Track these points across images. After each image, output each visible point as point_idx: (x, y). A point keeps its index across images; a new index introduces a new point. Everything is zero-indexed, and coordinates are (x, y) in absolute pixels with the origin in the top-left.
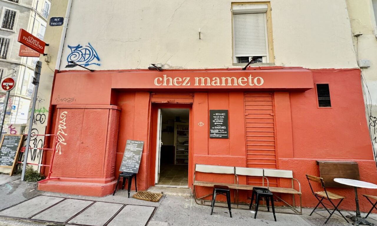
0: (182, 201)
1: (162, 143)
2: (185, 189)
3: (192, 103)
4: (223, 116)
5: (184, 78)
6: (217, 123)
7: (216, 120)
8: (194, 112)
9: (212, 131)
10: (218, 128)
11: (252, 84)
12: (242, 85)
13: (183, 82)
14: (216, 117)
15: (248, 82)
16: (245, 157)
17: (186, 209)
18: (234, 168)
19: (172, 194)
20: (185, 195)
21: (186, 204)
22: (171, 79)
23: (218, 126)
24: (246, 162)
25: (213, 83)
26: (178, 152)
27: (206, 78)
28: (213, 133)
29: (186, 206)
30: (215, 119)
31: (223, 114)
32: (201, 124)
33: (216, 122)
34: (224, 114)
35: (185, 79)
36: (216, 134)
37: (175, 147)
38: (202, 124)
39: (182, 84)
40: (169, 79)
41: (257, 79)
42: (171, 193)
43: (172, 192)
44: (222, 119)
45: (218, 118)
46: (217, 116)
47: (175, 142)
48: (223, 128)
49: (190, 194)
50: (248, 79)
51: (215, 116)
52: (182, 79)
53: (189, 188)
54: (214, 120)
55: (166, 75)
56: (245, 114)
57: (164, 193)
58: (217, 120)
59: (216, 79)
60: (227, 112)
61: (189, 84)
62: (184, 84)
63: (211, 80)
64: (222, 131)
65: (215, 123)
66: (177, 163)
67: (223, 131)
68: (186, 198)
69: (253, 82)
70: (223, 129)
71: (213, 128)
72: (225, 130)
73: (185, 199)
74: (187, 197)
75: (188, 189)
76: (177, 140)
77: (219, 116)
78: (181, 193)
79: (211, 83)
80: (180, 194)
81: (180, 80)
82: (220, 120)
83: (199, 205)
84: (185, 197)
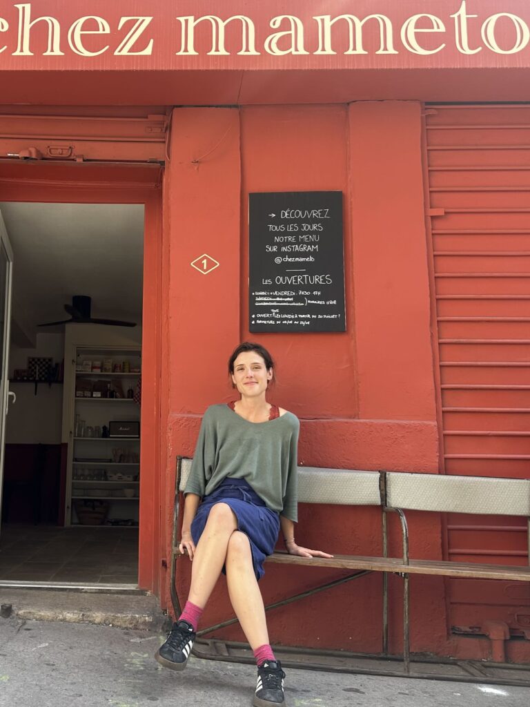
0: (111, 643)
1: (11, 397)
2: (123, 597)
3: (163, 163)
4: (315, 221)
5: (123, 20)
6: (288, 259)
7: (280, 245)
8: (169, 208)
9: (262, 299)
10: (291, 281)
11: (471, 47)
12: (421, 52)
13: (117, 37)
14: (282, 228)
15: (449, 36)
16: (435, 423)
17: (137, 672)
18: (377, 475)
19: (61, 617)
20: (125, 617)
21: (132, 654)
22: (55, 26)
23: (290, 275)
24: (440, 451)
25: (274, 46)
26: (80, 472)
27: (239, 21)
28: (267, 309)
29: (135, 661)
30: (277, 239)
31: (315, 213)
32: (205, 264)
33: (283, 255)
34: (323, 213)
35: (129, 25)
36: (283, 310)
37: (66, 445)
38: (210, 264)
39: (113, 49)
40: (45, 23)
41: (498, 22)
42: (52, 609)
43: (53, 606)
44: (313, 238)
45: (291, 234)
46: (286, 222)
47: (68, 424)
48: (317, 279)
49: (152, 614)
50: (449, 24)
51: (277, 221)
52: (113, 24)
53: (141, 592)
54: (272, 244)
55: (28, 7)
56: (434, 212)
57: (14, 608)
58: (286, 244)
59: (285, 25)
60: (333, 203)
61: (148, 51)
62: (124, 50)
63: (263, 33)
64: (312, 297)
65: (278, 260)
66: (76, 520)
67: (316, 298)
68: (132, 632)
69: (475, 40)
70: (317, 287)
71: (267, 282)
72: (327, 292)
73: (126, 637)
74: (136, 628)
75: (140, 597)
76: (77, 415)
77: (300, 222)
78: (106, 610)
79: (258, 46)
80: (98, 616)
81: (104, 27)
82: (303, 242)
83: (204, 661)
84: (127, 628)
